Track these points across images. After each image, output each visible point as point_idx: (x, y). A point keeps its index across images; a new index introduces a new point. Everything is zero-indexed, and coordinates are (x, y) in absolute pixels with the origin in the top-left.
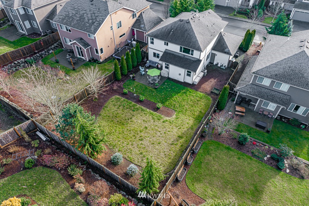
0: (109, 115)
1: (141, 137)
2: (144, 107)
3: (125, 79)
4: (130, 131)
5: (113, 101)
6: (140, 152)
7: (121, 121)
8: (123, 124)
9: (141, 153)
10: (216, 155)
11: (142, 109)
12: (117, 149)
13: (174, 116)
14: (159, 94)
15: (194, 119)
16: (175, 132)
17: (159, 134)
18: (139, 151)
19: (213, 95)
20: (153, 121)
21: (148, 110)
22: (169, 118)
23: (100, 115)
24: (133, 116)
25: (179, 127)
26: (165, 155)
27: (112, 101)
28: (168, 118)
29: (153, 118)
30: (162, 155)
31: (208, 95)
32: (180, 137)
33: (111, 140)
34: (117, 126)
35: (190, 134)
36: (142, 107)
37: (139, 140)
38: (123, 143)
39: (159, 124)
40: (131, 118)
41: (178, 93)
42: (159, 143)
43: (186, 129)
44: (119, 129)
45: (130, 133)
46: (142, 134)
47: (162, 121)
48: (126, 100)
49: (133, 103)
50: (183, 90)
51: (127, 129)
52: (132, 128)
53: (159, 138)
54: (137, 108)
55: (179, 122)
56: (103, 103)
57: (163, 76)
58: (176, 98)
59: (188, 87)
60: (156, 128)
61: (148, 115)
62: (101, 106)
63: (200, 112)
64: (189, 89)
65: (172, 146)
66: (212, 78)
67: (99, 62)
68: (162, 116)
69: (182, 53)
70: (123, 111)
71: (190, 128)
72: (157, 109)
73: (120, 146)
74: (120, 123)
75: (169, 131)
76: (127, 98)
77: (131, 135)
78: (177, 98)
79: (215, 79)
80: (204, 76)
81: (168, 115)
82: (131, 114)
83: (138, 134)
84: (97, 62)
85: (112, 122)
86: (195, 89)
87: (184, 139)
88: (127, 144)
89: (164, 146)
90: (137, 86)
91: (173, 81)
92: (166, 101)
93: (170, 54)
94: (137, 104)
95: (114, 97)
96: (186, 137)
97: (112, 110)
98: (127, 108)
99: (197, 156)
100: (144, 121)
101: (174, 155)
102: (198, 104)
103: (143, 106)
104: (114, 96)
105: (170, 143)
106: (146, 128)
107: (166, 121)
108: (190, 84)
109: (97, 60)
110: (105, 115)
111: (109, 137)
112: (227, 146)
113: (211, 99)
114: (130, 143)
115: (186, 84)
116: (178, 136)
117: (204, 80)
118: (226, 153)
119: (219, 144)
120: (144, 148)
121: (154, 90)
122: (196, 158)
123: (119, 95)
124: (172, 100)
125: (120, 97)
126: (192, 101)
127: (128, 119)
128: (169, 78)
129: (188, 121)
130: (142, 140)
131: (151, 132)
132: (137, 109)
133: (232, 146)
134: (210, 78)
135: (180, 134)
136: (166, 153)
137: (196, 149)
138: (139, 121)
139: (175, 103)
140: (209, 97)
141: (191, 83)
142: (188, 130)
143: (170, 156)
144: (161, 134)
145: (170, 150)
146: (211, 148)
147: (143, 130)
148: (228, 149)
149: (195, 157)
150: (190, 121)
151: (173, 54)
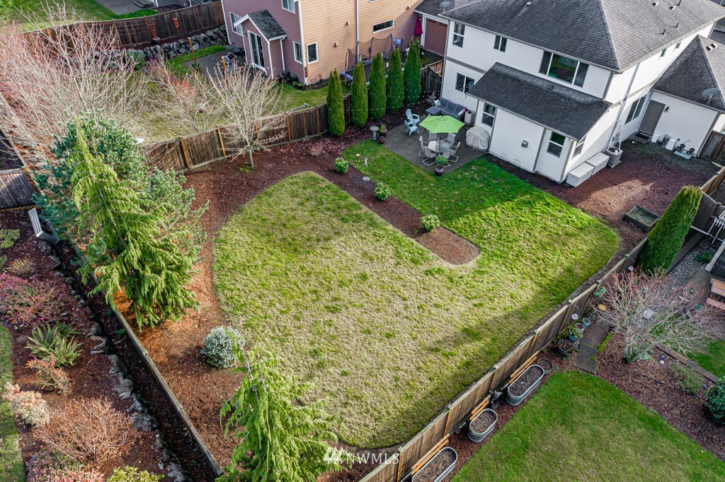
0: (265, 216)
1: (335, 299)
2: (382, 217)
3: (357, 138)
4: (309, 274)
5: (297, 183)
6: (311, 348)
7: (294, 240)
8: (296, 250)
9: (315, 353)
10: (596, 435)
11: (371, 219)
12: (242, 319)
13: (471, 264)
14: (443, 191)
15: (539, 289)
16: (459, 313)
17: (399, 305)
18: (312, 343)
19: (627, 230)
20: (392, 261)
21: (390, 227)
22: (452, 266)
23: (240, 211)
24: (336, 233)
25: (476, 302)
26: (397, 379)
27: (292, 184)
28: (446, 265)
29: (398, 255)
30: (386, 377)
31: (611, 224)
32: (470, 334)
33: (238, 286)
34: (277, 251)
35: (511, 333)
36: (376, 216)
37: (327, 307)
38: (271, 304)
39: (411, 275)
40: (327, 239)
41: (503, 199)
42: (388, 336)
43: (499, 313)
44: (279, 259)
45: (304, 282)
46: (344, 293)
47: (424, 268)
48: (335, 187)
49: (352, 200)
50: (524, 194)
51: (302, 268)
52: (318, 268)
53: (396, 319)
54: (357, 215)
55: (484, 286)
56: (264, 183)
57: (471, 148)
58: (495, 213)
59: (544, 189)
60: (397, 285)
61: (383, 242)
62: (256, 189)
63: (569, 270)
64: (545, 194)
65: (432, 357)
66: (637, 177)
67: (300, 85)
68: (431, 255)
69: (546, 77)
70: (312, 215)
71: (518, 312)
72: (420, 231)
73: (259, 311)
74: (290, 244)
75: (436, 306)
76: (339, 184)
77: (306, 288)
78: (498, 213)
79: (645, 182)
80: (608, 167)
81: (454, 255)
82: (333, 228)
83: (329, 289)
84: (294, 83)
85: (266, 238)
86: (566, 198)
87: (481, 344)
88: (282, 312)
89: (404, 350)
90: (383, 159)
91: (499, 165)
92: (458, 216)
93: (506, 76)
94: (362, 206)
95: (302, 174)
96: (493, 340)
97: (281, 207)
98: (328, 209)
99: (517, 419)
100: (365, 254)
101: (430, 388)
102: (564, 244)
103: (379, 213)
104: (304, 170)
105: (428, 343)
106: (364, 277)
107: (439, 271)
108: (554, 183)
109: (297, 80)
110: (255, 214)
111: (238, 276)
112: (652, 412)
113: (619, 239)
114: (293, 311)
115: (538, 181)
116: (465, 330)
117: (604, 177)
118: (640, 437)
119: (617, 397)
120: (333, 337)
121: (432, 179)
122: (509, 424)
123: (319, 172)
124: (480, 215)
125: (320, 177)
126: (546, 233)
127: (318, 240)
128: (487, 156)
129: (514, 290)
130: (334, 310)
131: (375, 293)
132: (358, 219)
133: (672, 420)
134: (630, 178)
135: (473, 323)
136: (401, 373)
137: (518, 390)
138: (349, 254)
139: (485, 226)
140: (613, 233)
141: (558, 179)
142: (506, 317)
143: (412, 388)
144: (406, 308)
145: (418, 369)
146: (581, 400)
147: (351, 281)
148: (652, 424)
149: (507, 419)
150: (521, 292)
151: (515, 79)
